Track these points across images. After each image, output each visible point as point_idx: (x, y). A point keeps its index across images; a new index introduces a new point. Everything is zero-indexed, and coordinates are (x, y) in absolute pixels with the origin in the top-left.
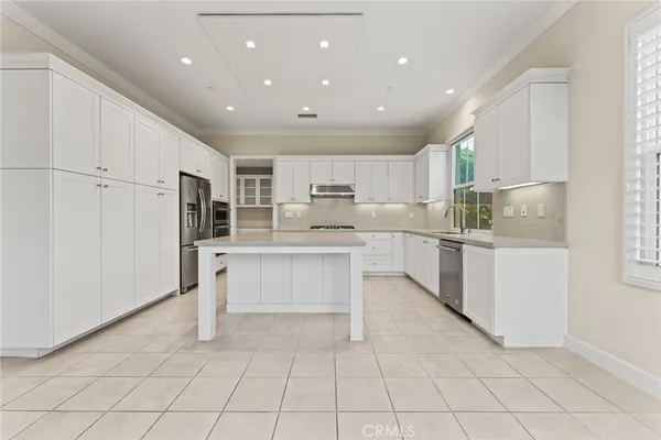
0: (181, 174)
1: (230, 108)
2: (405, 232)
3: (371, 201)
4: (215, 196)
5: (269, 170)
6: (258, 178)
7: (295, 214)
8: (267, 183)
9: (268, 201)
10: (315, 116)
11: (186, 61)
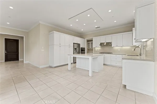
0: (74, 43)
1: (82, 30)
2: (122, 55)
3: (117, 46)
4: (81, 46)
5: (92, 41)
6: (90, 42)
7: (98, 50)
8: (92, 43)
9: (92, 47)
10: (99, 27)
11: (71, 25)
